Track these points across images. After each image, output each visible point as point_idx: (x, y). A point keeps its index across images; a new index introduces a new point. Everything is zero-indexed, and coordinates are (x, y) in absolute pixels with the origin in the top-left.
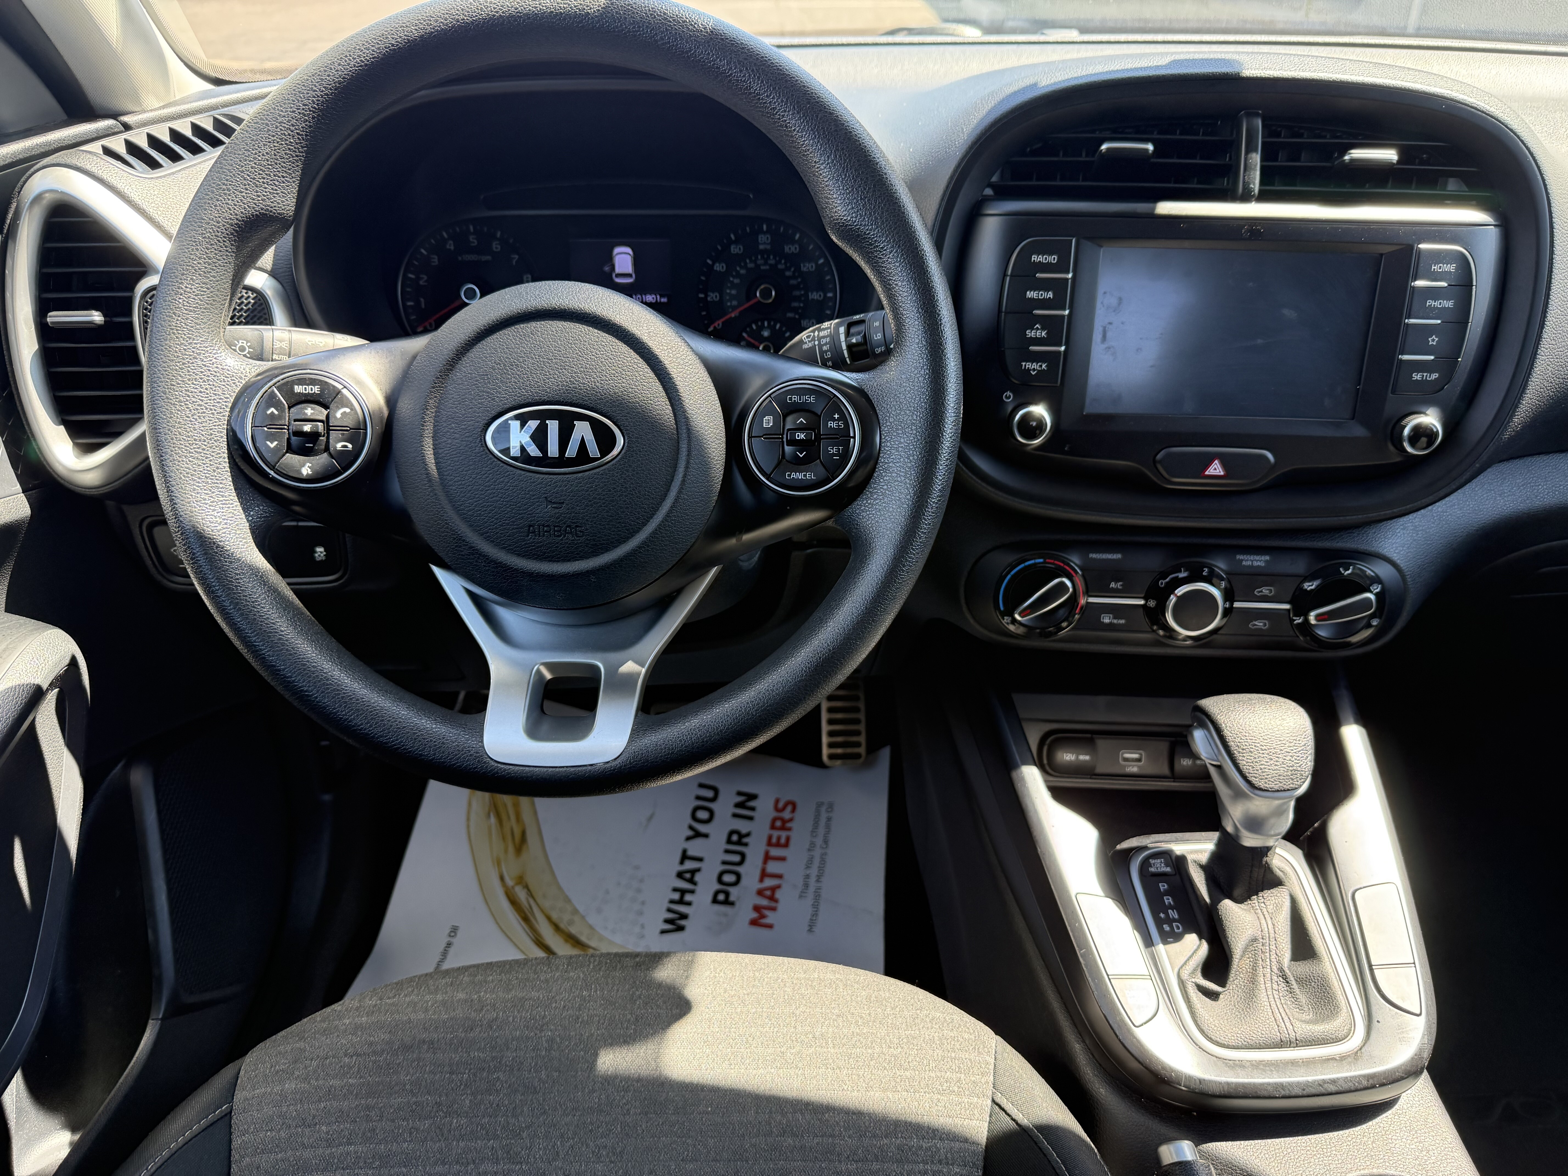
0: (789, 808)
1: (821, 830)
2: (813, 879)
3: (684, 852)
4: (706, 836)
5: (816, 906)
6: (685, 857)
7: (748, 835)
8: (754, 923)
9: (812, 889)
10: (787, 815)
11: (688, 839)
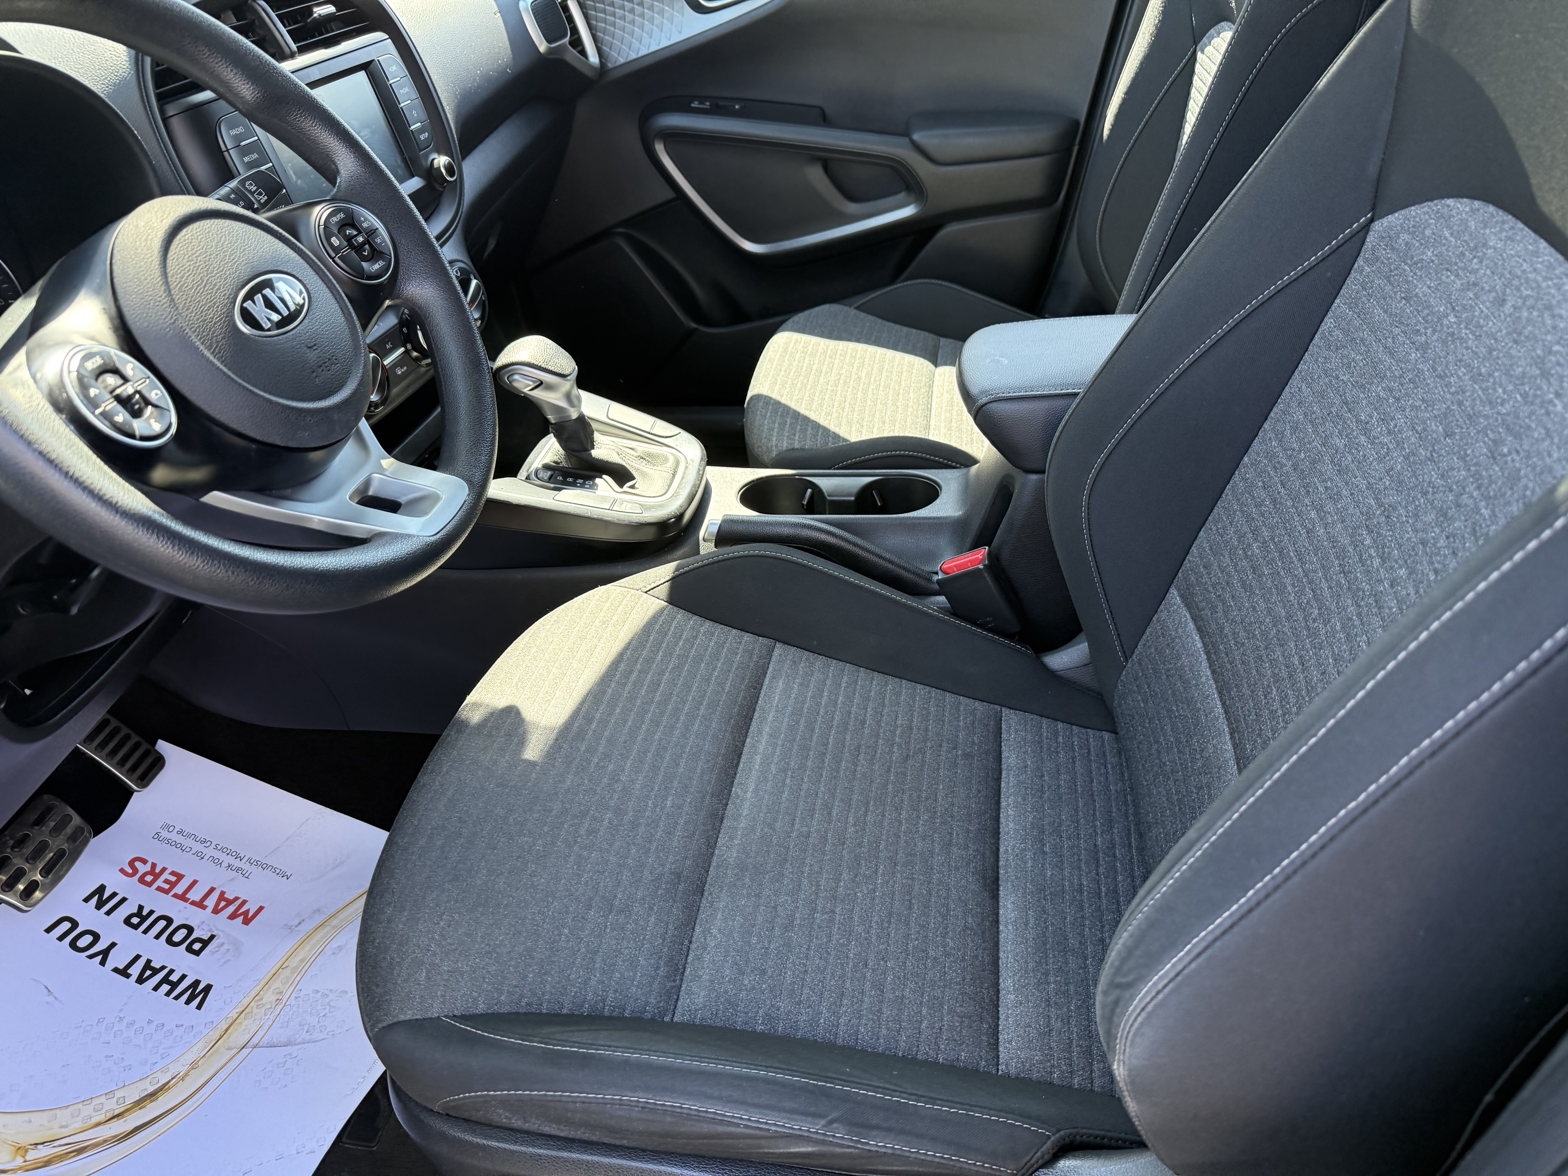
0: (138, 864)
1: (188, 843)
2: (237, 863)
3: (116, 970)
4: (113, 945)
5: (264, 867)
6: (124, 972)
7: (141, 908)
8: (247, 921)
9: (246, 866)
10: (142, 868)
11: (103, 963)
